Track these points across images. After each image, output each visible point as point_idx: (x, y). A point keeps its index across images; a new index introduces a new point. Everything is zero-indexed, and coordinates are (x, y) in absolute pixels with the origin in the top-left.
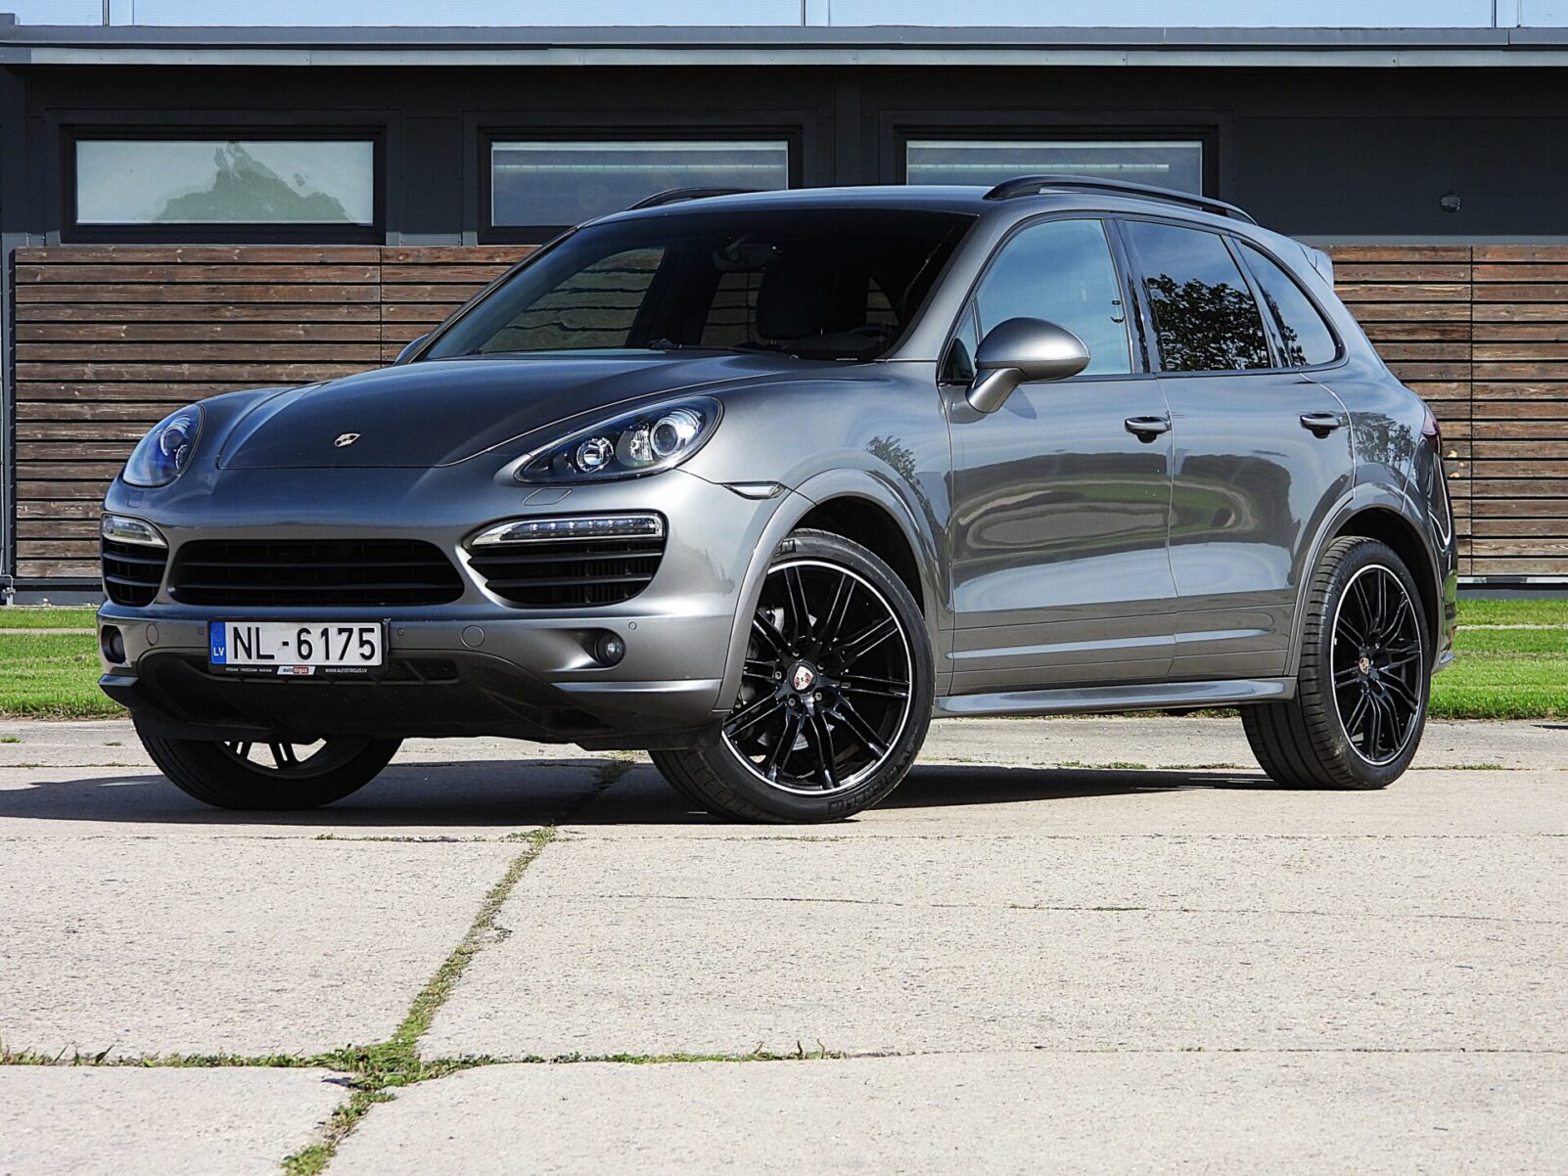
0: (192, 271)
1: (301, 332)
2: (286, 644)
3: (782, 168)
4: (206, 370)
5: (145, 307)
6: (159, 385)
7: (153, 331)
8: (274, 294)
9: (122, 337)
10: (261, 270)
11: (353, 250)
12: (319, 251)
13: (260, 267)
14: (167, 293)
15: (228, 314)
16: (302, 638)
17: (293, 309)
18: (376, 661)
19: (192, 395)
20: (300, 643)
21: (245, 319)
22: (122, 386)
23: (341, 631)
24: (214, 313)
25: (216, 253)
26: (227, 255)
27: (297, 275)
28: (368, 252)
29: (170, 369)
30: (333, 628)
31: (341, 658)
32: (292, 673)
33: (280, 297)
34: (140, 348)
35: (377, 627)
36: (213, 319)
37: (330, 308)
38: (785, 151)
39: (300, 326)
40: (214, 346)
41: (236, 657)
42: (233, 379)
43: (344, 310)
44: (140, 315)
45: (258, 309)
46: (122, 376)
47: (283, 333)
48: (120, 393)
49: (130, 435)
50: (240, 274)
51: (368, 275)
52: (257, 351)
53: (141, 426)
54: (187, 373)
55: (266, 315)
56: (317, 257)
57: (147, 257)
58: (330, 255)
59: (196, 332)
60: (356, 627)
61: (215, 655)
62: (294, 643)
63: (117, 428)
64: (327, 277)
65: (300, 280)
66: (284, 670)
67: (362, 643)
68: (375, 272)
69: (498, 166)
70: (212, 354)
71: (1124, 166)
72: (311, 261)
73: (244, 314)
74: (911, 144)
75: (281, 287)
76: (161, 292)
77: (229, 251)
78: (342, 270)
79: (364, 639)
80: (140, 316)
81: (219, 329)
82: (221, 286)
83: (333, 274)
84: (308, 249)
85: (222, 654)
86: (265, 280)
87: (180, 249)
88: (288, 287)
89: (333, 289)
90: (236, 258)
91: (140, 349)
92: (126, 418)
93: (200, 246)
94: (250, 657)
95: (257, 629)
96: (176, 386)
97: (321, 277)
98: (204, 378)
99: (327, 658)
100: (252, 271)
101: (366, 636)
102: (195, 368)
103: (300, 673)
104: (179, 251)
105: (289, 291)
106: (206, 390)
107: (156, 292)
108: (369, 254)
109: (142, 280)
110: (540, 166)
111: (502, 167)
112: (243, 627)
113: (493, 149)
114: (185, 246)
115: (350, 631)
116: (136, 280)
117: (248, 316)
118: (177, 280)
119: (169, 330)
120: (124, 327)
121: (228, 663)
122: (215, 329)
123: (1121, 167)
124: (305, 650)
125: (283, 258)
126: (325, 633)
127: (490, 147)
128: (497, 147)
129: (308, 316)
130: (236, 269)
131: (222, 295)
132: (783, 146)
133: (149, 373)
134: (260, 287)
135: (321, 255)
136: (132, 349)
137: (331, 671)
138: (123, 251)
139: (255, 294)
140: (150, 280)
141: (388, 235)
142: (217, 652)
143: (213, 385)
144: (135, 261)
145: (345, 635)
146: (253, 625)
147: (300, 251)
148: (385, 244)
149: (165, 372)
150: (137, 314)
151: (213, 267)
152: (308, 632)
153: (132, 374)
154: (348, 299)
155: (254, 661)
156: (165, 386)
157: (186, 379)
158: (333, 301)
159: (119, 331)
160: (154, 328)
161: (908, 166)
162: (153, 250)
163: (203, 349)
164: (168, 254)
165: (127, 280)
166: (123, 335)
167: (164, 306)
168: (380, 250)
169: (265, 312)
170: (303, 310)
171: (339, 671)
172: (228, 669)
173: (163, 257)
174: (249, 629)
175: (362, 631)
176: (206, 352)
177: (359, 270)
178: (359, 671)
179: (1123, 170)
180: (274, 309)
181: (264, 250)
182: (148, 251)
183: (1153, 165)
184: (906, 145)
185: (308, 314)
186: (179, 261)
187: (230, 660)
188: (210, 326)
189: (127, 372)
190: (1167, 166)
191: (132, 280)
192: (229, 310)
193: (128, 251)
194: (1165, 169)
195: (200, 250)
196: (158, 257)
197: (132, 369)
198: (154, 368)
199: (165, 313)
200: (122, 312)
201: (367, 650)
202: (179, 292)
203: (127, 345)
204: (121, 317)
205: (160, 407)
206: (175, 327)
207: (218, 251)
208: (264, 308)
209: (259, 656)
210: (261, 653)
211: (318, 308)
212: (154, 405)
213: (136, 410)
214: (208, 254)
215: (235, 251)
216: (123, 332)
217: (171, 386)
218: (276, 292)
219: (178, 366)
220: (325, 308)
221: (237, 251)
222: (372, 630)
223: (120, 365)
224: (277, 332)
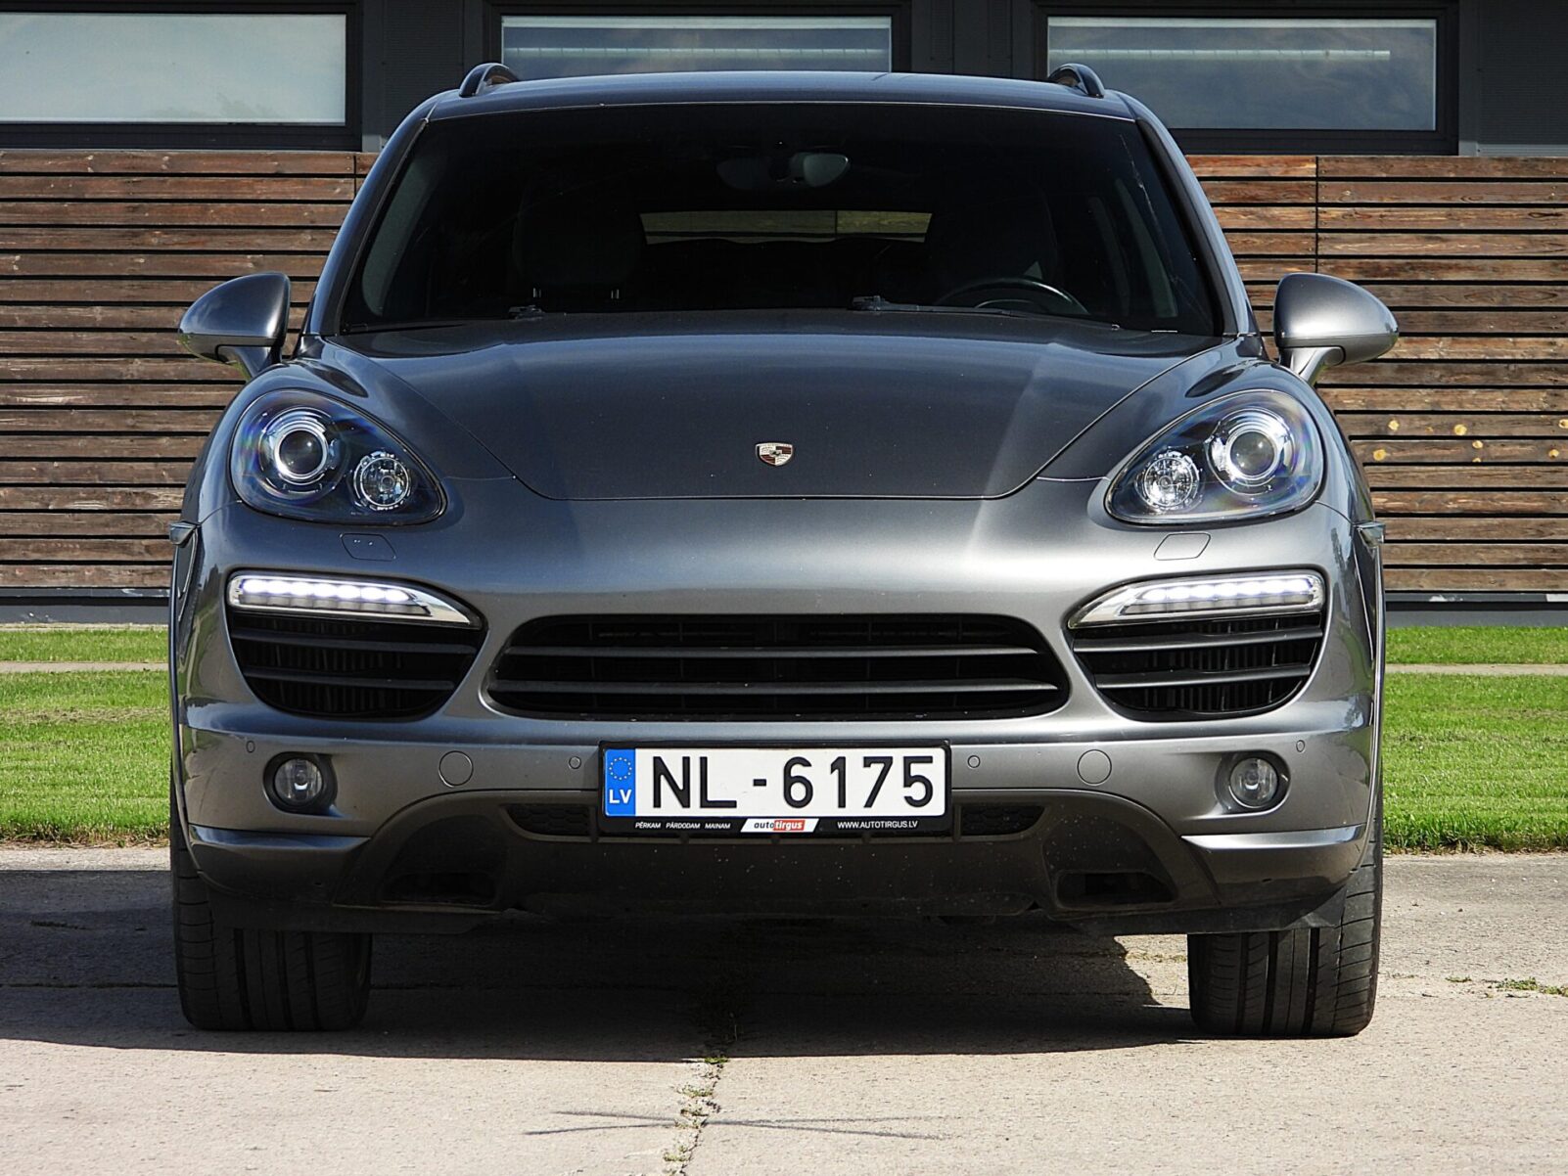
0: (106, 184)
1: (250, 265)
2: (760, 783)
3: (884, 52)
4: (125, 315)
5: (45, 231)
6: (62, 334)
7: (56, 262)
8: (214, 215)
9: (13, 271)
10: (197, 183)
11: (319, 156)
12: (273, 158)
13: (197, 179)
14: (73, 213)
15: (154, 241)
16: (793, 774)
17: (240, 234)
18: (936, 807)
19: (106, 347)
20: (789, 781)
21: (177, 248)
22: (14, 335)
23: (868, 762)
24: (134, 240)
25: (138, 161)
26: (152, 162)
27: (245, 190)
28: (338, 160)
29: (77, 313)
30: (854, 757)
31: (869, 804)
32: (770, 830)
33: (223, 218)
34: (38, 285)
35: (938, 754)
36: (135, 248)
37: (289, 234)
38: (888, 29)
39: (249, 257)
40: (135, 283)
41: (657, 803)
42: (160, 326)
43: (307, 236)
44: (37, 241)
45: (193, 235)
46: (14, 321)
47: (225, 266)
48: (11, 344)
49: (24, 399)
50: (168, 189)
51: (338, 190)
52: (192, 289)
53: (39, 388)
54: (99, 318)
55: (204, 243)
56: (271, 167)
57: (48, 165)
58: (288, 163)
59: (111, 264)
60: (898, 755)
61: (612, 801)
62: (776, 782)
63: (6, 391)
64: (283, 193)
65: (249, 197)
66: (757, 825)
67: (909, 780)
68: (347, 186)
69: (510, 49)
70: (132, 293)
71: (1331, 52)
72: (264, 172)
73: (175, 241)
74: (1053, 22)
75: (223, 205)
76: (66, 212)
77: (155, 159)
78: (305, 184)
79: (913, 774)
80: (37, 244)
81: (142, 261)
82: (145, 204)
83: (292, 189)
84: (260, 155)
85: (626, 800)
86: (203, 197)
87: (90, 155)
88: (233, 206)
89: (293, 209)
90: (164, 167)
91: (38, 287)
92: (19, 377)
93: (117, 151)
94: (686, 803)
95: (704, 761)
96: (85, 335)
97: (274, 193)
98: (123, 325)
99: (842, 804)
100: (185, 183)
101: (916, 769)
102: (111, 312)
103: (788, 830)
104: (90, 158)
105: (234, 211)
106: (124, 341)
107: (58, 211)
108: (338, 162)
109: (40, 196)
110: (565, 50)
111: (516, 49)
112: (673, 759)
113: (504, 25)
114: (97, 151)
115: (887, 762)
116: (33, 196)
117: (180, 244)
118: (87, 196)
119: (78, 261)
120: (17, 257)
121: (638, 814)
122: (137, 260)
123: (1327, 54)
124: (799, 793)
125: (227, 167)
126: (839, 765)
127: (500, 22)
128: (508, 22)
129: (259, 245)
130: (164, 181)
131: (146, 215)
132: (883, 23)
133: (50, 318)
134: (198, 206)
135: (276, 163)
136: (27, 286)
137: (848, 825)
138: (15, 157)
139: (190, 215)
140: (51, 196)
141: (365, 139)
142: (617, 796)
143: (133, 335)
144: (32, 170)
145: (878, 768)
146: (694, 755)
147: (248, 158)
148: (361, 151)
149: (70, 317)
150: (34, 240)
151: (135, 179)
152: (806, 763)
153: (26, 319)
154: (312, 222)
155: (695, 810)
156: (71, 335)
157: (98, 325)
158: (292, 224)
159: (10, 263)
160: (56, 259)
161: (1051, 52)
162: (55, 157)
163: (121, 288)
164: (75, 161)
165: (21, 196)
166: (15, 268)
167: (70, 231)
168: (355, 157)
169: (203, 238)
170: (253, 237)
171: (863, 825)
172: (639, 825)
173: (68, 166)
174: (686, 761)
175: (908, 762)
176: (125, 291)
177: (326, 183)
178: (904, 824)
179: (1331, 58)
180: (215, 234)
181: (200, 157)
182: (49, 158)
183: (1370, 52)
184: (1047, 23)
185: (259, 241)
186: (90, 170)
187: (644, 807)
188: (130, 256)
189: (20, 317)
190: (1388, 53)
191: (28, 196)
192: (155, 236)
193: (24, 157)
194: (1386, 56)
195: (118, 157)
196: (61, 165)
197: (26, 313)
198: (57, 311)
199: (72, 239)
200: (13, 237)
201: (918, 791)
202: (89, 211)
203: (21, 281)
204: (13, 244)
205: (63, 362)
206: (84, 258)
207: (142, 158)
208: (200, 234)
209: (705, 803)
210: (710, 798)
211: (271, 234)
212: (57, 360)
213: (33, 367)
214: (128, 162)
215: (163, 158)
216: (17, 263)
217: (79, 335)
218: (216, 213)
219: (88, 309)
220: (281, 234)
221: (167, 158)
222: (929, 760)
223: (10, 308)
224: (217, 264)
